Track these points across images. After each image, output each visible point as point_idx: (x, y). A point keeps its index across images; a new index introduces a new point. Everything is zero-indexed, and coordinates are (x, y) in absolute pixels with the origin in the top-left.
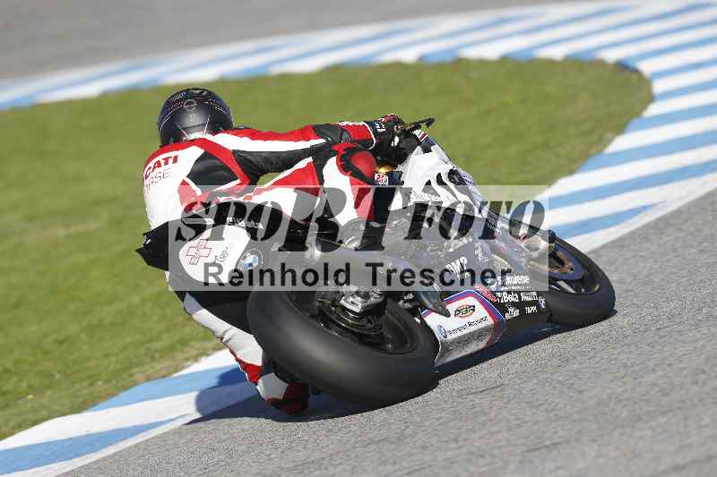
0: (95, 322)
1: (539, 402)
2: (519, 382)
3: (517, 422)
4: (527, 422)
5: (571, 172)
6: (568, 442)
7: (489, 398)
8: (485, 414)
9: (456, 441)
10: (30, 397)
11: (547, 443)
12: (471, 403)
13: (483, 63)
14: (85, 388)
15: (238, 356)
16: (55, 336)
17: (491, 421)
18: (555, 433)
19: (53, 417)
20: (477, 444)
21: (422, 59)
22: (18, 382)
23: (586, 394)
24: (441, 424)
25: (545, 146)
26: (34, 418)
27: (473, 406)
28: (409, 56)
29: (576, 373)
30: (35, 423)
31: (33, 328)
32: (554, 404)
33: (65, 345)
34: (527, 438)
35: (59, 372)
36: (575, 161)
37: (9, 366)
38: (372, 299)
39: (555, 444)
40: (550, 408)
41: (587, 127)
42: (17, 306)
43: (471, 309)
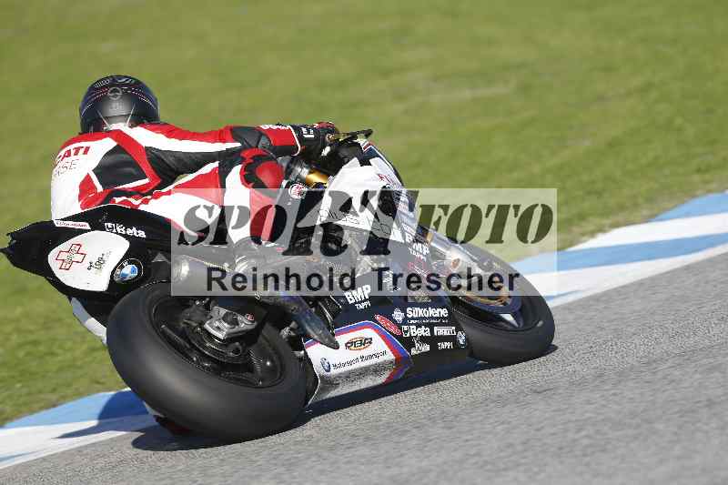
38: (242, 326)
43: (366, 342)
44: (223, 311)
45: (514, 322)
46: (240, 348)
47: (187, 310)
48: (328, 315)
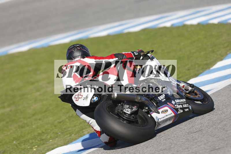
0: (71, 115)
1: (214, 135)
2: (207, 128)
3: (207, 142)
4: (210, 142)
5: (222, 60)
6: (224, 147)
7: (198, 134)
8: (197, 139)
9: (188, 149)
10: (51, 140)
11: (217, 148)
12: (192, 136)
13: (192, 26)
14: (68, 137)
15: (94, 129)
16: (58, 120)
17: (199, 141)
18: (219, 144)
19: (58, 147)
20: (194, 149)
21: (172, 25)
22: (46, 136)
23: (229, 132)
24: (182, 143)
25: (213, 52)
26: (52, 147)
27: (193, 137)
28: (168, 25)
29: (225, 125)
30: (53, 149)
31: (51, 118)
32: (219, 135)
33: (62, 123)
34: (210, 146)
35: (60, 132)
36: (223, 56)
37: (44, 131)
38: (134, 109)
39: (219, 148)
40: (218, 136)
41: (226, 45)
42: (45, 111)
43: (167, 111)
44: (128, 106)
45: (201, 103)
46: (134, 116)
47: (117, 107)
48: (155, 104)
